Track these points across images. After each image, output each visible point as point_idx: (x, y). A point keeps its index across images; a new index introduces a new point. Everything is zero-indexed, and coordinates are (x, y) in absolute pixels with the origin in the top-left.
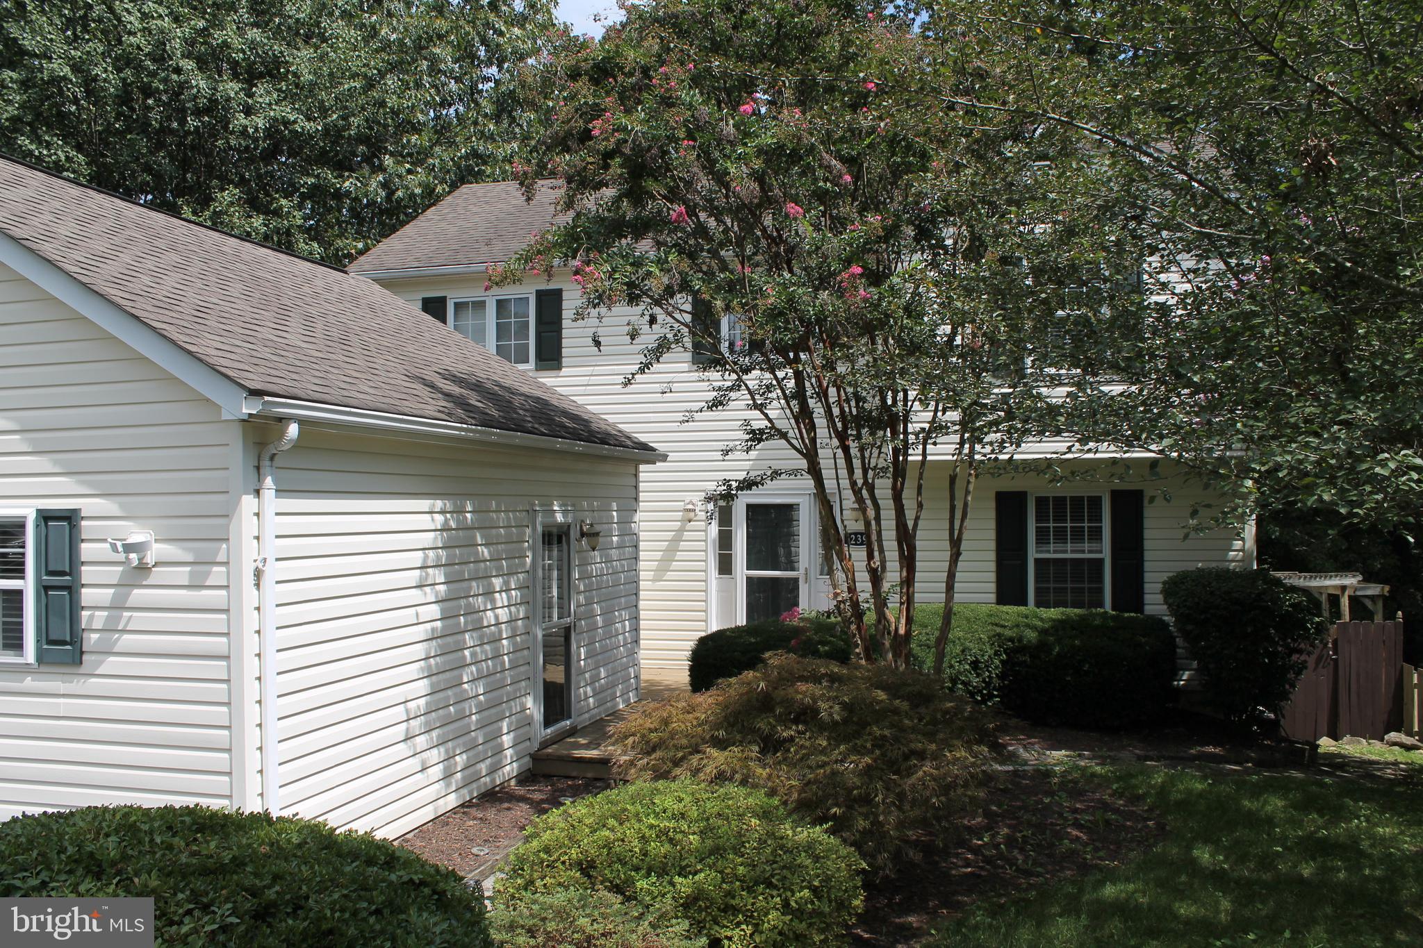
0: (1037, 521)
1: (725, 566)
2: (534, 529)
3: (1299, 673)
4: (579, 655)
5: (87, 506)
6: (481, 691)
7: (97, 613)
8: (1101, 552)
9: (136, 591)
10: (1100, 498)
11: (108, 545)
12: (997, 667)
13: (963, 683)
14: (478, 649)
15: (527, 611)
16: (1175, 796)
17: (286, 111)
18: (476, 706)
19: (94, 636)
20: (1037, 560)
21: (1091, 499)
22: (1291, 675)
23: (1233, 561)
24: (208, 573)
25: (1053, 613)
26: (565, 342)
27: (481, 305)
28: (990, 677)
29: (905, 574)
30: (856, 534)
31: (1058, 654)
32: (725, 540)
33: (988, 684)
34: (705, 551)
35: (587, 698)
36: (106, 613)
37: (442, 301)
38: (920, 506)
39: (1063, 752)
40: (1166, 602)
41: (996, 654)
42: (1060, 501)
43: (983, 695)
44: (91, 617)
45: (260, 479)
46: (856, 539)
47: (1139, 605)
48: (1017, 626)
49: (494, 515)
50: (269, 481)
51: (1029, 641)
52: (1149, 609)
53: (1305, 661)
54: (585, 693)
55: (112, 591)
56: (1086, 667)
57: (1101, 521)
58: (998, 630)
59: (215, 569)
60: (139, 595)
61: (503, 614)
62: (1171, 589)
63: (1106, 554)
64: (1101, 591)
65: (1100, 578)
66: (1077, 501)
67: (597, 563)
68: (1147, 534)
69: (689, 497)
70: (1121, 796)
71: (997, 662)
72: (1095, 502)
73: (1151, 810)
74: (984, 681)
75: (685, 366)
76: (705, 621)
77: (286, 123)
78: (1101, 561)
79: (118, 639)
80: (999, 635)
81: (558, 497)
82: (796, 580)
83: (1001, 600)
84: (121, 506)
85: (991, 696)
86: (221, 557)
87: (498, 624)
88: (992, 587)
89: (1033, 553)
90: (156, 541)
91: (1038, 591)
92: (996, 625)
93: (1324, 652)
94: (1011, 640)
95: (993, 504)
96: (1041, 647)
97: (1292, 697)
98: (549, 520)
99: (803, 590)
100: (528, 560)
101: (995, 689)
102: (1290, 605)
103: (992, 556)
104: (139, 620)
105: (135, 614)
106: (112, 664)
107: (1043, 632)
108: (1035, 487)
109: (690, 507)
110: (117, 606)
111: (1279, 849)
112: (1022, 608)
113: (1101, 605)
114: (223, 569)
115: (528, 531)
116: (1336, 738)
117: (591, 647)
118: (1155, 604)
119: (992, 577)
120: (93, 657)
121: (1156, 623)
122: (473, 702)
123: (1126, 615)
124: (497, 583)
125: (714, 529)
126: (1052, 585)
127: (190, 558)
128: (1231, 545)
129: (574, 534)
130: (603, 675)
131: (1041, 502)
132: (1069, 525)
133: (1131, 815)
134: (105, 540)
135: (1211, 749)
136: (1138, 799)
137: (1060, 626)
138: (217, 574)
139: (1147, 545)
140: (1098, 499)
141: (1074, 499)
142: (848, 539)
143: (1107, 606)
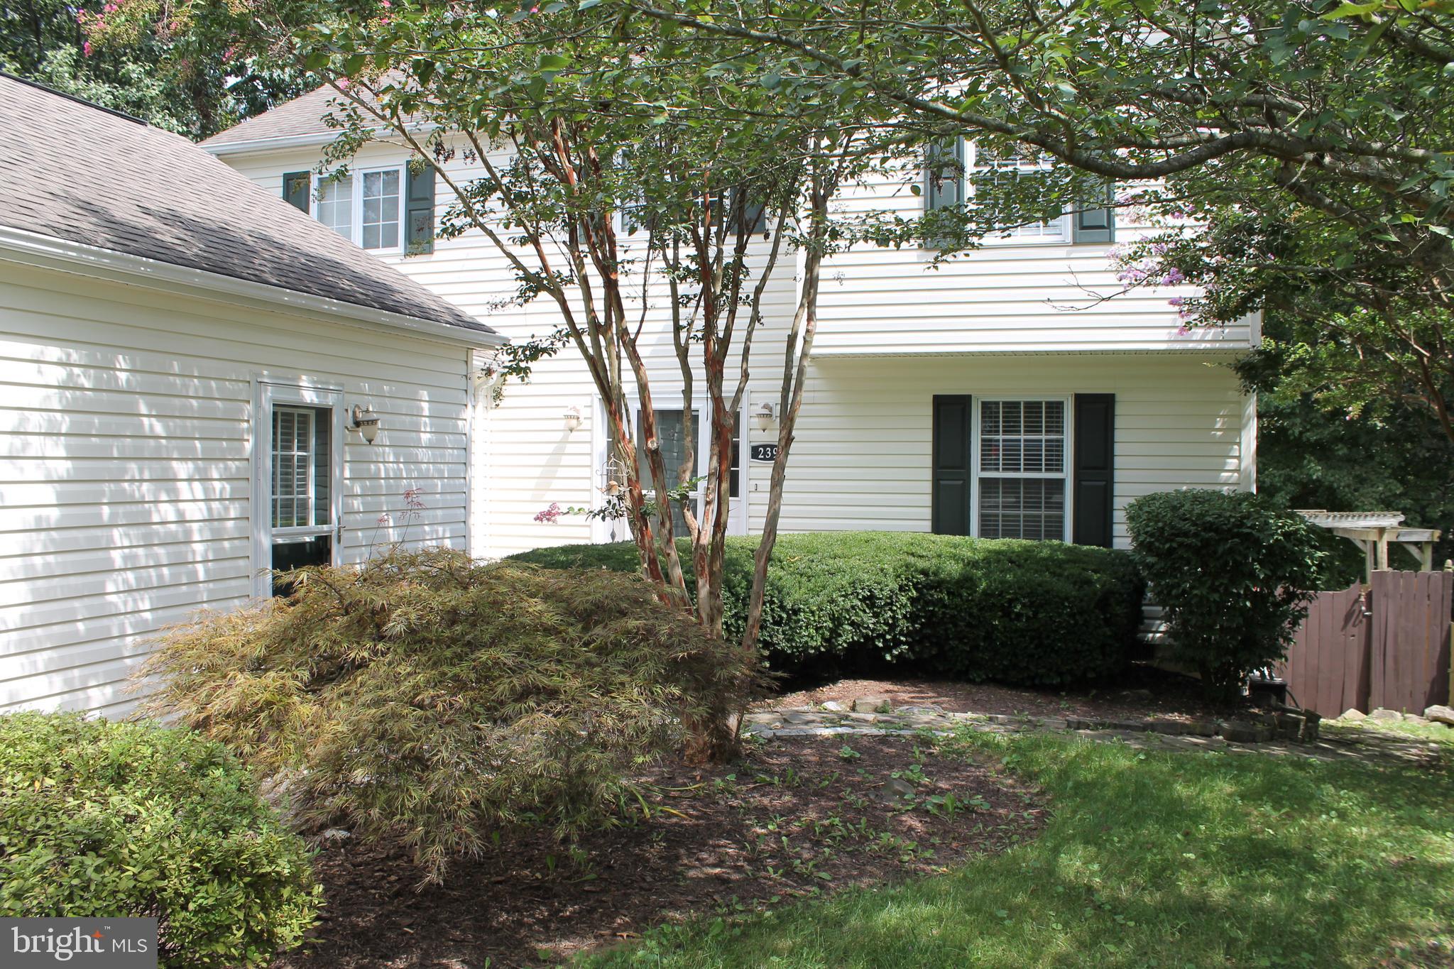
0: (983, 432)
2: (258, 406)
3: (1295, 623)
6: (147, 605)
8: (1061, 471)
10: (1062, 403)
12: (904, 606)
13: (853, 624)
14: (141, 551)
15: (243, 509)
16: (1085, 775)
18: (133, 625)
20: (982, 481)
21: (1050, 405)
22: (1286, 625)
23: (1225, 484)
25: (996, 544)
26: (436, 221)
27: (348, 181)
28: (893, 618)
30: (765, 447)
31: (984, 592)
33: (892, 627)
34: (591, 466)
37: (308, 174)
38: (746, 375)
39: (970, 715)
41: (901, 588)
42: (1012, 407)
43: (885, 641)
46: (765, 453)
47: (1107, 539)
48: (939, 556)
49: (178, 381)
51: (949, 574)
52: (1116, 547)
53: (1305, 609)
56: (1018, 609)
57: (1062, 432)
58: (912, 560)
61: (195, 511)
63: (1068, 474)
65: (1059, 503)
66: (1033, 407)
67: (387, 462)
69: (571, 401)
70: (1012, 773)
71: (904, 600)
72: (1055, 409)
74: (886, 623)
78: (1061, 482)
80: (907, 566)
81: (308, 371)
83: (938, 528)
85: (897, 643)
87: (181, 521)
88: (927, 513)
89: (977, 473)
91: (984, 519)
92: (913, 554)
93: (1356, 607)
94: (924, 572)
95: (929, 411)
96: (966, 581)
97: (1288, 653)
98: (287, 397)
100: (248, 446)
101: (901, 633)
102: (1283, 534)
103: (928, 474)
108: (981, 390)
109: (573, 413)
111: (1192, 856)
112: (957, 539)
113: (1060, 535)
115: (249, 408)
116: (1365, 710)
118: (1123, 540)
119: (928, 500)
121: (1124, 561)
122: (127, 621)
123: (1085, 548)
124: (182, 469)
125: (601, 441)
126: (999, 512)
128: (1225, 464)
129: (338, 422)
131: (989, 409)
132: (1022, 437)
133: (1015, 799)
135: (1175, 717)
137: (994, 558)
139: (1118, 462)
140: (1059, 406)
141: (1029, 405)
142: (755, 452)
143: (1068, 541)
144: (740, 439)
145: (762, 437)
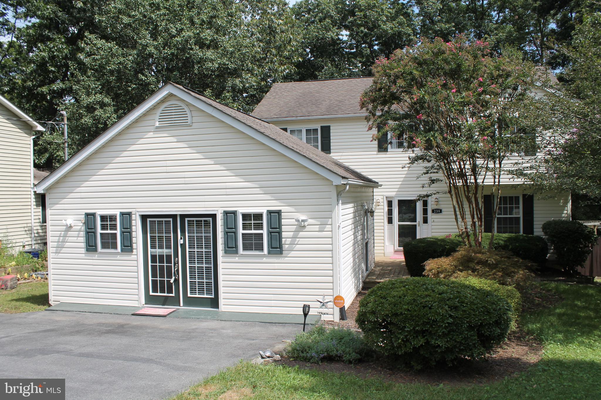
1: (390, 221)
2: (363, 211)
5: (283, 209)
7: (287, 239)
8: (519, 215)
9: (301, 233)
11: (294, 220)
14: (357, 248)
16: (561, 290)
17: (225, 60)
19: (287, 246)
23: (564, 217)
24: (325, 228)
25: (506, 235)
26: (331, 144)
27: (300, 131)
29: (480, 223)
30: (436, 210)
32: (390, 212)
34: (384, 216)
36: (290, 239)
37: (286, 129)
40: (543, 231)
44: (286, 241)
45: (338, 201)
47: (532, 232)
49: (358, 207)
50: (340, 202)
52: (536, 234)
54: (369, 263)
55: (293, 233)
56: (521, 252)
57: (519, 204)
59: (327, 226)
60: (301, 234)
61: (360, 238)
62: (546, 227)
63: (521, 215)
64: (519, 228)
65: (518, 223)
66: (511, 198)
68: (535, 209)
69: (377, 197)
70: (544, 290)
72: (517, 198)
73: (555, 293)
75: (375, 153)
76: (384, 240)
77: (224, 64)
78: (519, 218)
79: (295, 247)
82: (416, 225)
84: (295, 209)
86: (330, 223)
89: (497, 215)
90: (309, 218)
91: (498, 228)
98: (365, 208)
99: (418, 228)
100: (362, 221)
104: (302, 241)
105: (301, 239)
106: (293, 254)
107: (505, 241)
109: (378, 201)
110: (294, 237)
113: (519, 232)
114: (330, 226)
118: (538, 231)
120: (286, 252)
121: (539, 238)
122: (357, 265)
124: (359, 228)
125: (386, 209)
126: (502, 226)
127: (319, 223)
128: (563, 212)
132: (508, 206)
134: (294, 219)
136: (550, 290)
138: (328, 227)
139: (535, 212)
140: (518, 197)
141: (510, 197)
142: (433, 211)
143: (521, 233)
144: (428, 208)
145: (435, 207)
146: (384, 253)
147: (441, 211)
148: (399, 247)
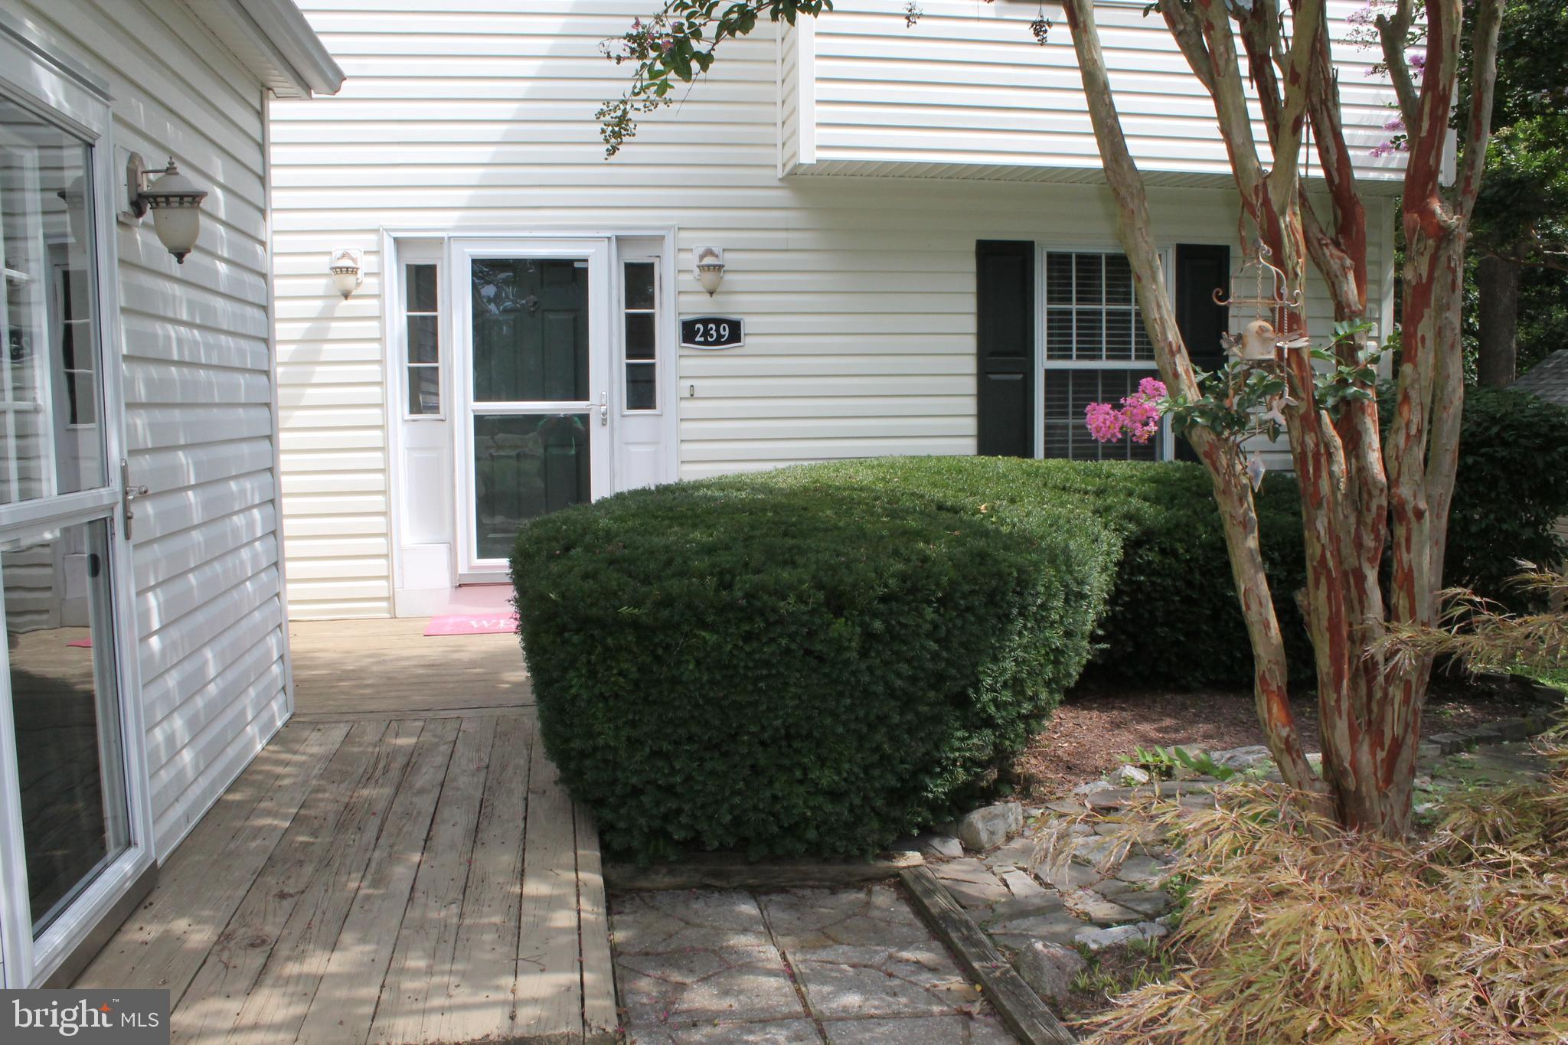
0: (1050, 300)
1: (425, 395)
4: (145, 616)
20: (1050, 374)
30: (705, 322)
32: (423, 338)
34: (382, 362)
35: (174, 753)
42: (1087, 263)
46: (706, 333)
54: (170, 739)
69: (338, 244)
82: (583, 420)
83: (987, 447)
88: (970, 425)
89: (1042, 363)
91: (1051, 432)
95: (971, 265)
99: (598, 438)
103: (970, 365)
108: (1047, 233)
109: (346, 263)
113: (1154, 456)
117: (177, 587)
119: (970, 405)
125: (398, 315)
126: (1071, 421)
130: (212, 671)
131: (1058, 262)
132: (1103, 308)
142: (689, 332)
144: (657, 311)
145: (701, 306)
146: (391, 599)
147: (735, 332)
148: (483, 553)
